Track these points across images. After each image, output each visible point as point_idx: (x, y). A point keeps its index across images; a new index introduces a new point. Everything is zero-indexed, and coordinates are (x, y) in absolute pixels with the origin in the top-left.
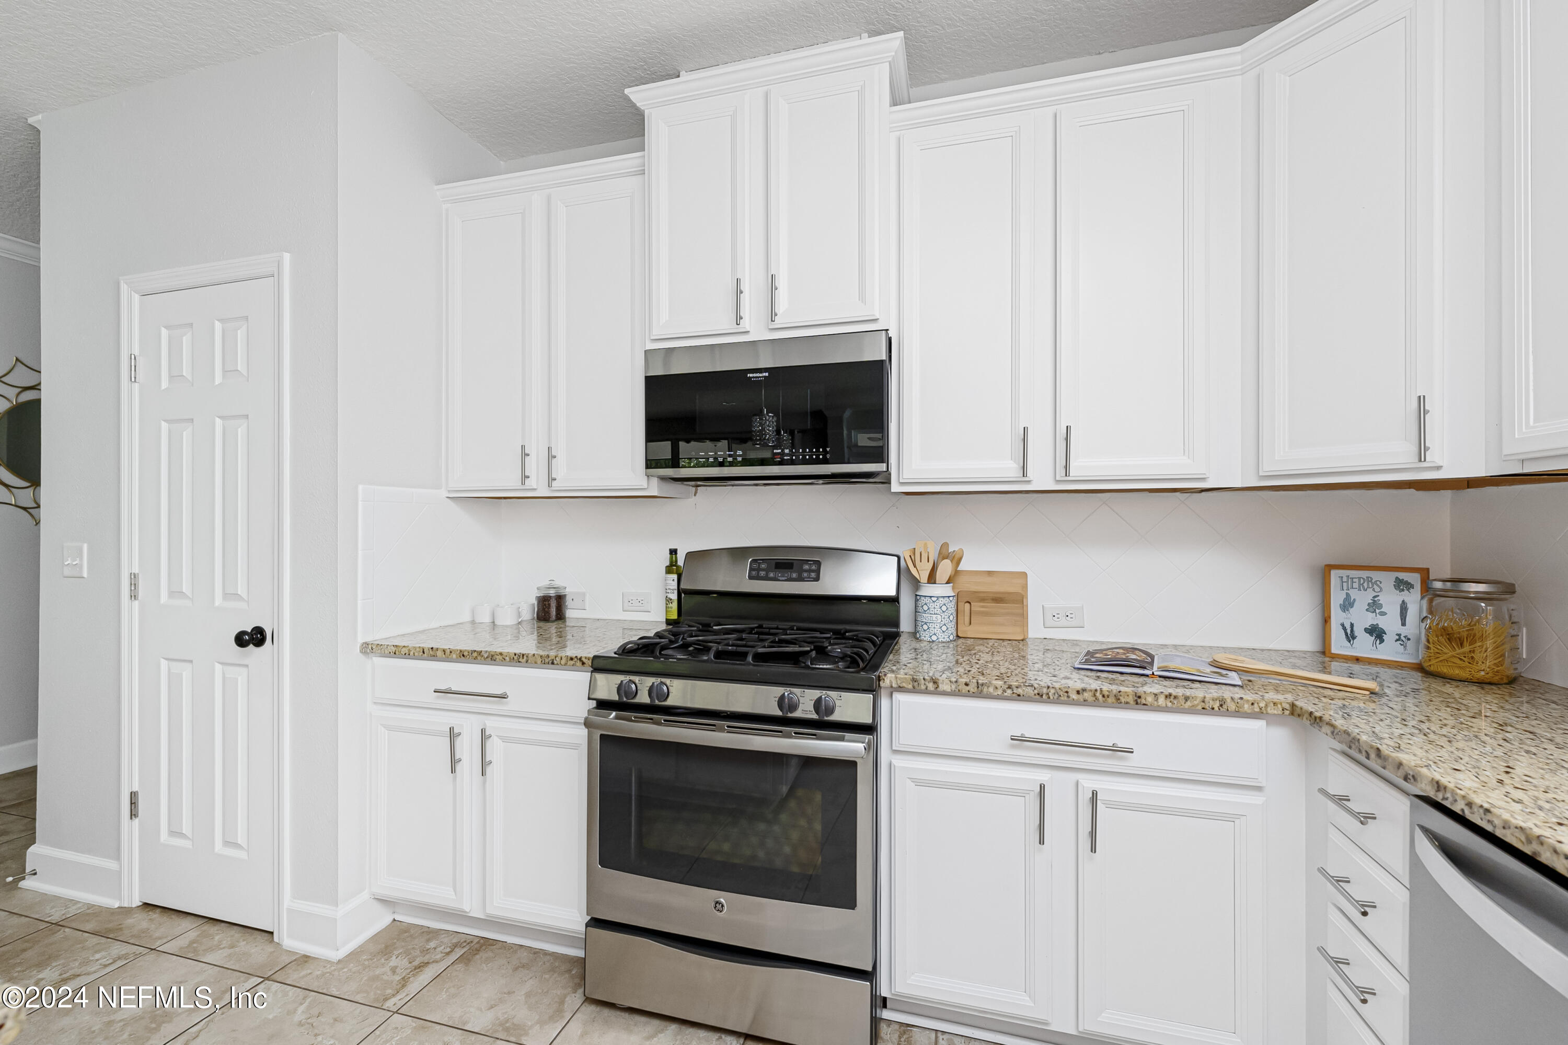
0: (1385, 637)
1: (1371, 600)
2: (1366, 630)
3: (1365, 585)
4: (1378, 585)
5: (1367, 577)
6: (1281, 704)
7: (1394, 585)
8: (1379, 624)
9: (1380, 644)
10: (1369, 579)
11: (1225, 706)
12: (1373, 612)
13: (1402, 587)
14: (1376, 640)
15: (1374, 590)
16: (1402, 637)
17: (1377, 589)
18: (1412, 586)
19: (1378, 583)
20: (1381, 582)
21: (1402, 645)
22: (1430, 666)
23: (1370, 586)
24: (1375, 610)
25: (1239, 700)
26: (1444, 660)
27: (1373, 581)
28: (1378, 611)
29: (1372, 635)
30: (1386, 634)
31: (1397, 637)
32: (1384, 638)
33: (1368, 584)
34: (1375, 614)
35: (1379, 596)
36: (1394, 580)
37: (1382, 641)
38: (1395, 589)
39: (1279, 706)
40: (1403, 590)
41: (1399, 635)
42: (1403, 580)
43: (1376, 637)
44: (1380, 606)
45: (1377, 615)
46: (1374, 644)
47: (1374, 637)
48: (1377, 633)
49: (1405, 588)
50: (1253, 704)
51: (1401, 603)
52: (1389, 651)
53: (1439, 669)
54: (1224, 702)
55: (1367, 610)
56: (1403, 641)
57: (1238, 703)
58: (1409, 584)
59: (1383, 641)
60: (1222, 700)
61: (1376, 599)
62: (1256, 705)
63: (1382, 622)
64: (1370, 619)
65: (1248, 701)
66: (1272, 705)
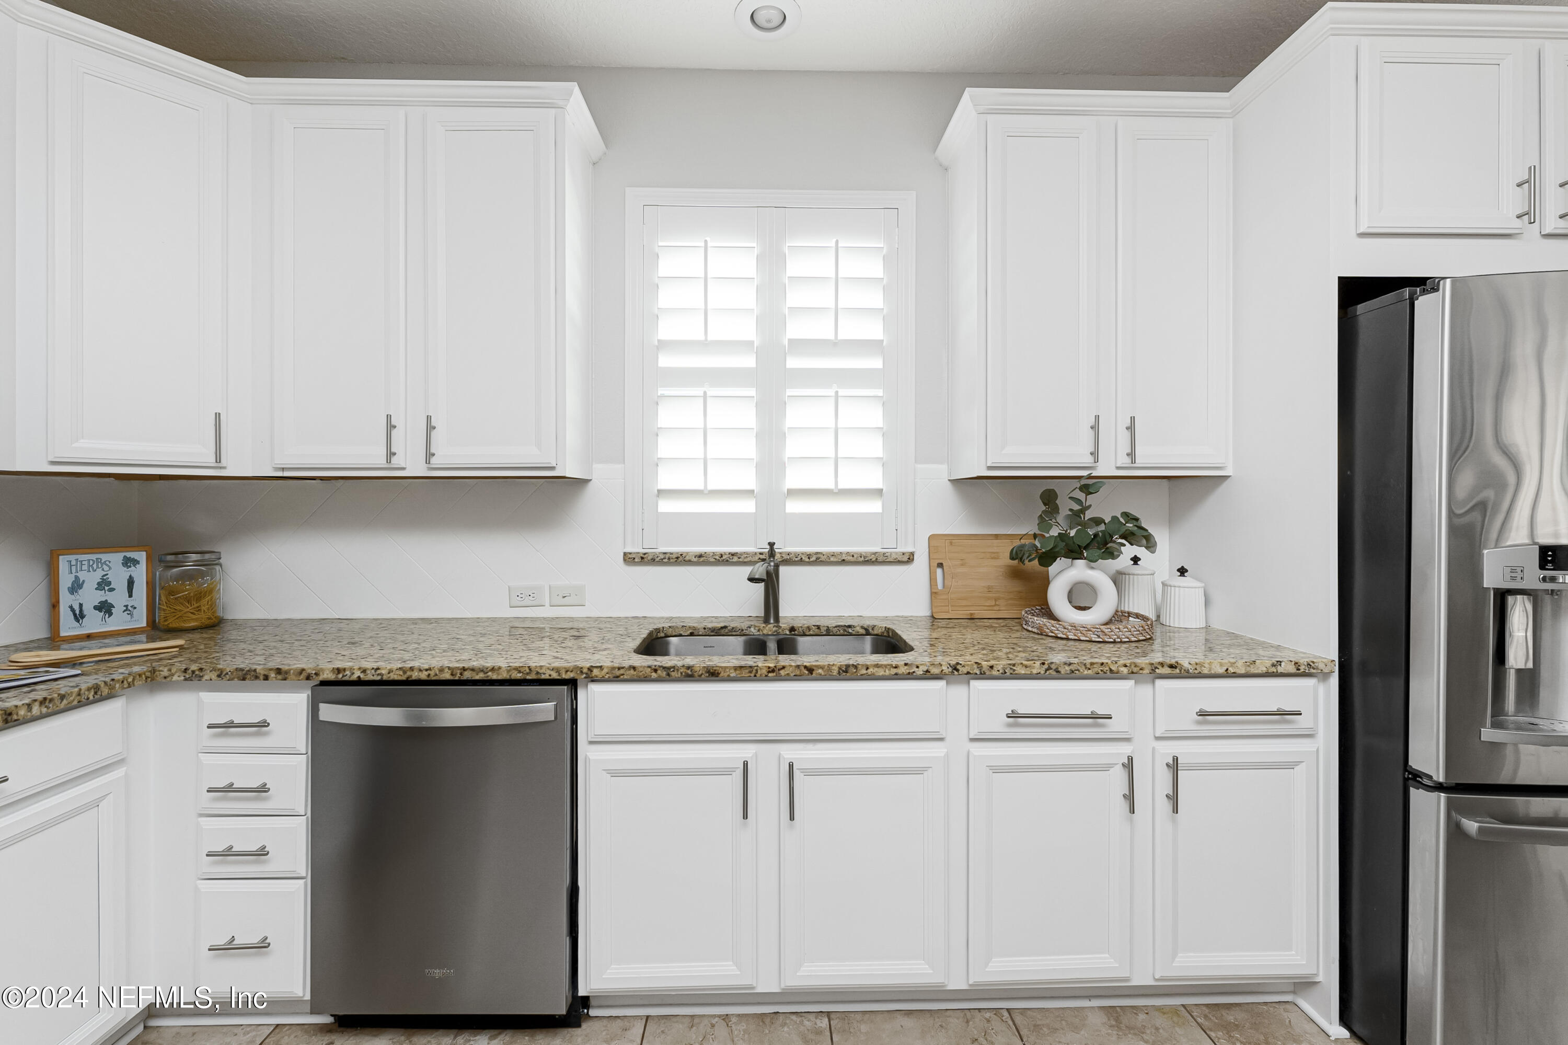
0: (114, 610)
1: (101, 579)
2: (96, 608)
3: (95, 566)
4: (107, 565)
5: (96, 559)
6: (145, 674)
7: (122, 563)
8: (108, 600)
9: (109, 617)
10: (98, 561)
11: (99, 693)
12: (103, 590)
13: (129, 564)
14: (105, 615)
15: (103, 570)
16: (129, 608)
17: (106, 568)
18: (138, 562)
19: (107, 563)
20: (110, 562)
21: (128, 614)
22: (169, 624)
23: (100, 566)
24: (104, 588)
25: (111, 682)
26: (179, 617)
27: (103, 562)
28: (107, 588)
29: (101, 611)
30: (114, 607)
31: (125, 608)
32: (112, 611)
33: (97, 565)
34: (104, 591)
35: (107, 574)
36: (122, 559)
37: (110, 614)
38: (123, 566)
39: (143, 676)
40: (130, 567)
41: (126, 606)
42: (130, 557)
43: (105, 612)
44: (110, 583)
45: (106, 592)
46: (103, 619)
47: (103, 613)
48: (105, 608)
49: (132, 565)
50: (123, 682)
51: (128, 578)
52: (117, 622)
53: (178, 625)
54: (99, 689)
55: (96, 589)
56: (129, 610)
57: (110, 685)
58: (136, 560)
59: (112, 614)
60: (97, 687)
61: (105, 578)
62: (125, 682)
63: (110, 598)
64: (100, 596)
65: (118, 680)
66: (138, 677)
